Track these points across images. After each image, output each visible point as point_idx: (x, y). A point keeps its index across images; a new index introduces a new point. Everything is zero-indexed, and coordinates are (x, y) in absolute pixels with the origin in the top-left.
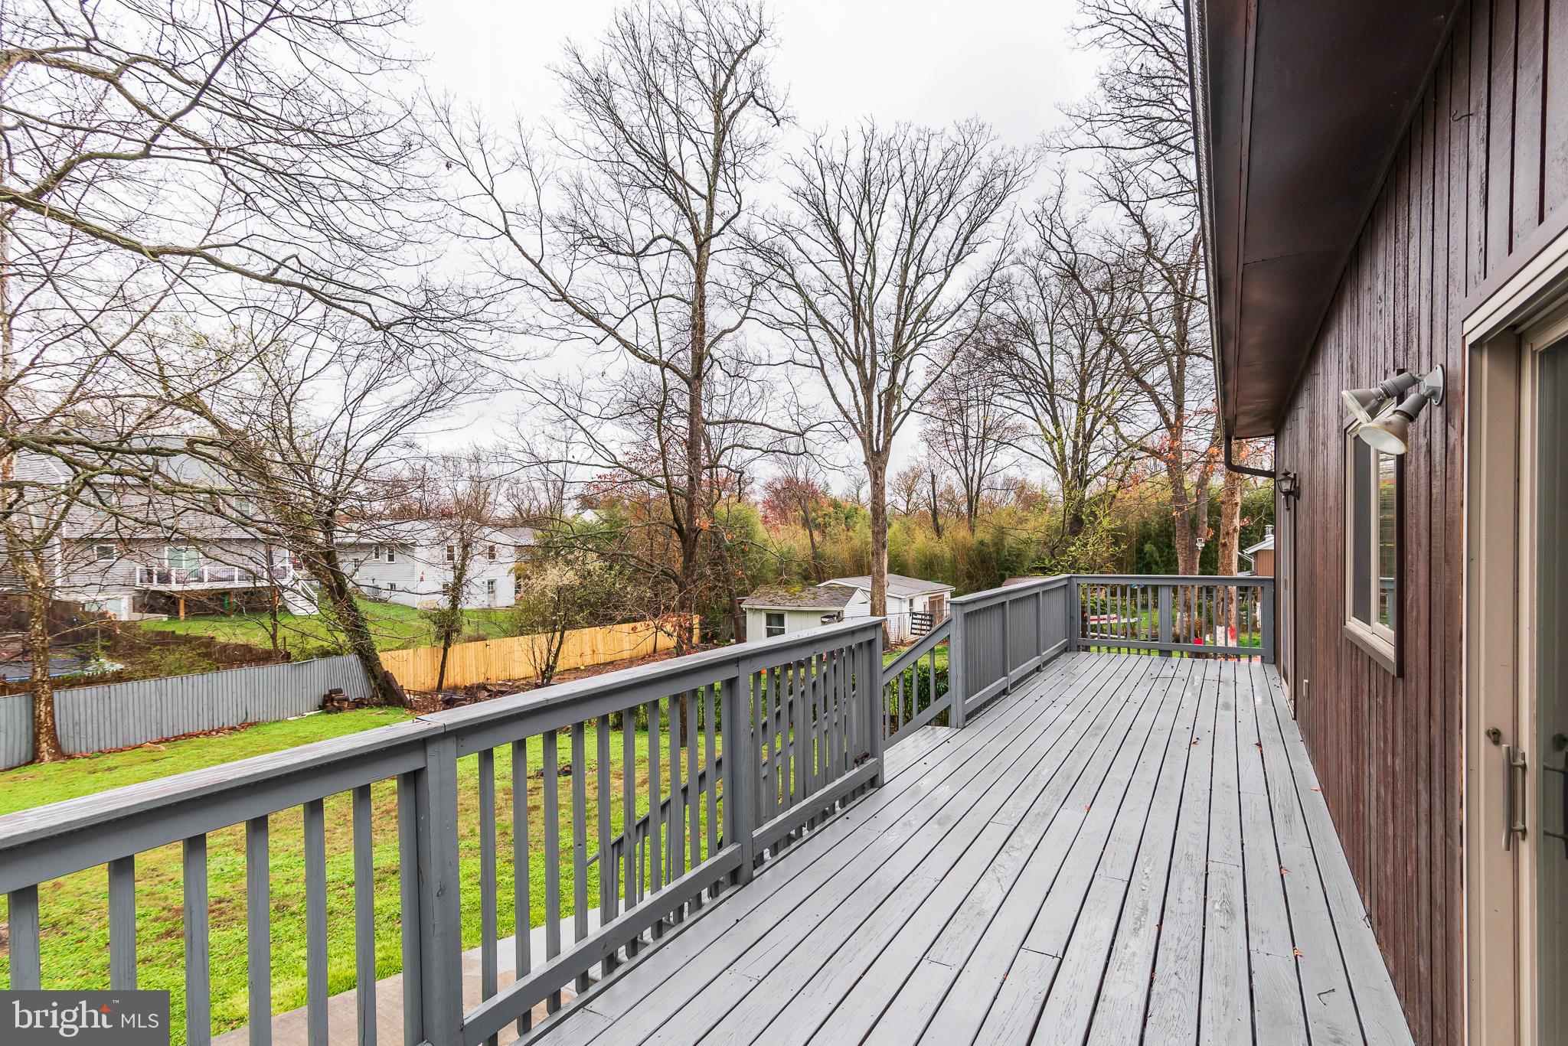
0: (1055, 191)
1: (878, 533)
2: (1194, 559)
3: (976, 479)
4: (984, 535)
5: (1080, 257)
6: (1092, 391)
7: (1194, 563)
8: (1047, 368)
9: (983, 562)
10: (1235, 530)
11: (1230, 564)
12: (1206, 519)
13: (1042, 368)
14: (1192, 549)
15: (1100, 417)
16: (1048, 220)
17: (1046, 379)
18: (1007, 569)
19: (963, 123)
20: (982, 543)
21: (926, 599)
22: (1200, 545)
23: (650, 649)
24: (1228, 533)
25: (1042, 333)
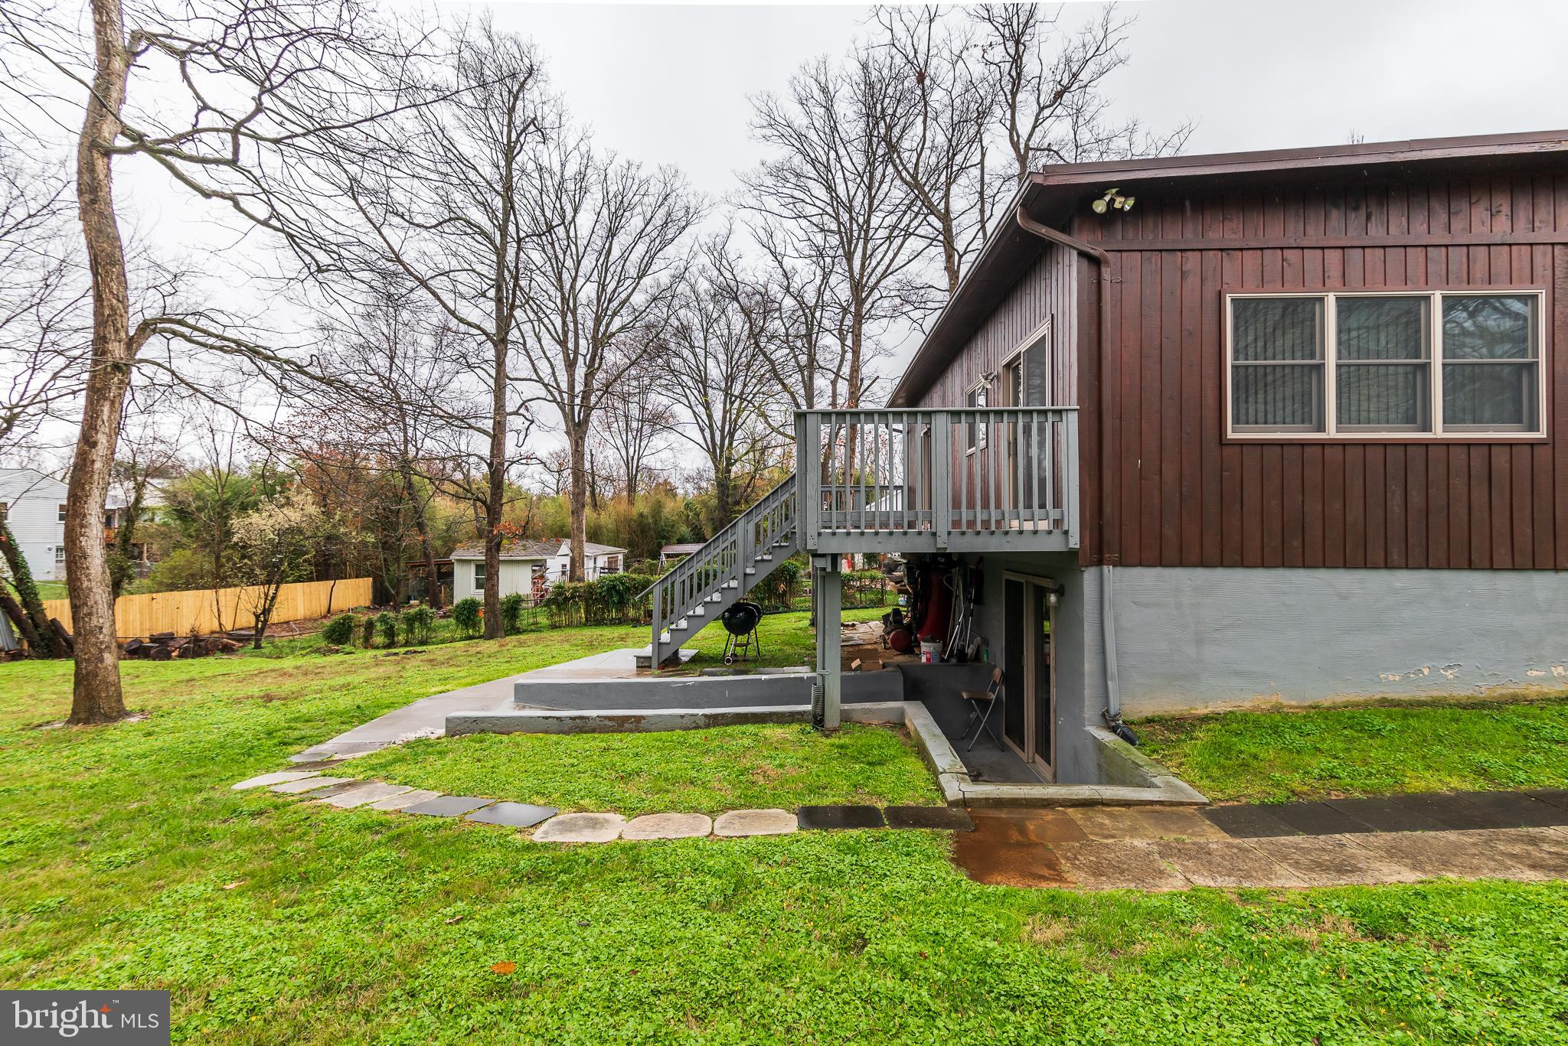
0: (724, 232)
1: (578, 494)
3: (636, 457)
4: (641, 507)
5: (741, 286)
6: (737, 389)
8: (702, 368)
9: (643, 531)
13: (698, 367)
16: (718, 253)
17: (701, 377)
18: (664, 537)
19: (664, 166)
20: (641, 515)
21: (605, 558)
23: (324, 610)
25: (698, 336)
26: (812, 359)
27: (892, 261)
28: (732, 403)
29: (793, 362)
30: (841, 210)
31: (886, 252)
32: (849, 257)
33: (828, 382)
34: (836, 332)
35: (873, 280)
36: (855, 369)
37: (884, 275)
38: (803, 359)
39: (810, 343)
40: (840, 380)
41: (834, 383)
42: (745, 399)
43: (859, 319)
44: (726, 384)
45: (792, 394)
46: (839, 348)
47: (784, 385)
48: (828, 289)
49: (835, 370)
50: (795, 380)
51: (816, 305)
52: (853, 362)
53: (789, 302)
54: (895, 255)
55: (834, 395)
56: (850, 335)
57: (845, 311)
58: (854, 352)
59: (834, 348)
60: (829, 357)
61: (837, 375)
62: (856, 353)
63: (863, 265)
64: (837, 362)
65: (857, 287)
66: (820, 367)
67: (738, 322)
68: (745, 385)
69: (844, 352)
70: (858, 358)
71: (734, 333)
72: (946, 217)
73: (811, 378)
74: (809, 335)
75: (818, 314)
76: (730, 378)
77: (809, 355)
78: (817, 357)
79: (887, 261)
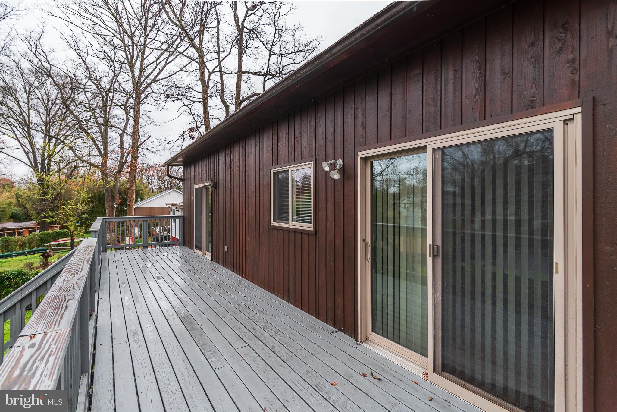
2: (113, 211)
6: (53, 131)
7: (113, 213)
8: (25, 115)
10: (133, 199)
11: (131, 213)
12: (118, 195)
13: (22, 115)
14: (113, 207)
15: (60, 144)
17: (25, 121)
22: (116, 205)
24: (131, 201)
26: (107, 121)
27: (158, 74)
28: (50, 140)
29: (93, 120)
30: (126, 37)
31: (154, 69)
32: (132, 66)
33: (118, 135)
34: (123, 107)
35: (148, 81)
36: (136, 130)
37: (154, 81)
38: (101, 120)
39: (105, 111)
40: (125, 134)
41: (121, 136)
42: (59, 139)
43: (138, 103)
44: (46, 128)
45: (93, 139)
46: (125, 117)
47: (86, 133)
48: (117, 83)
49: (122, 129)
50: (95, 132)
51: (110, 89)
52: (135, 126)
53: (90, 86)
54: (161, 71)
55: (122, 142)
56: (132, 110)
57: (129, 96)
58: (135, 120)
59: (121, 117)
60: (118, 121)
61: (124, 131)
62: (136, 121)
63: (141, 72)
64: (123, 125)
65: (137, 84)
66: (112, 126)
67: (54, 92)
68: (60, 130)
69: (128, 120)
70: (138, 124)
71: (50, 99)
72: (199, 50)
73: (106, 131)
74: (105, 106)
75: (111, 94)
76: (48, 124)
77: (105, 118)
78: (110, 120)
79: (155, 73)
